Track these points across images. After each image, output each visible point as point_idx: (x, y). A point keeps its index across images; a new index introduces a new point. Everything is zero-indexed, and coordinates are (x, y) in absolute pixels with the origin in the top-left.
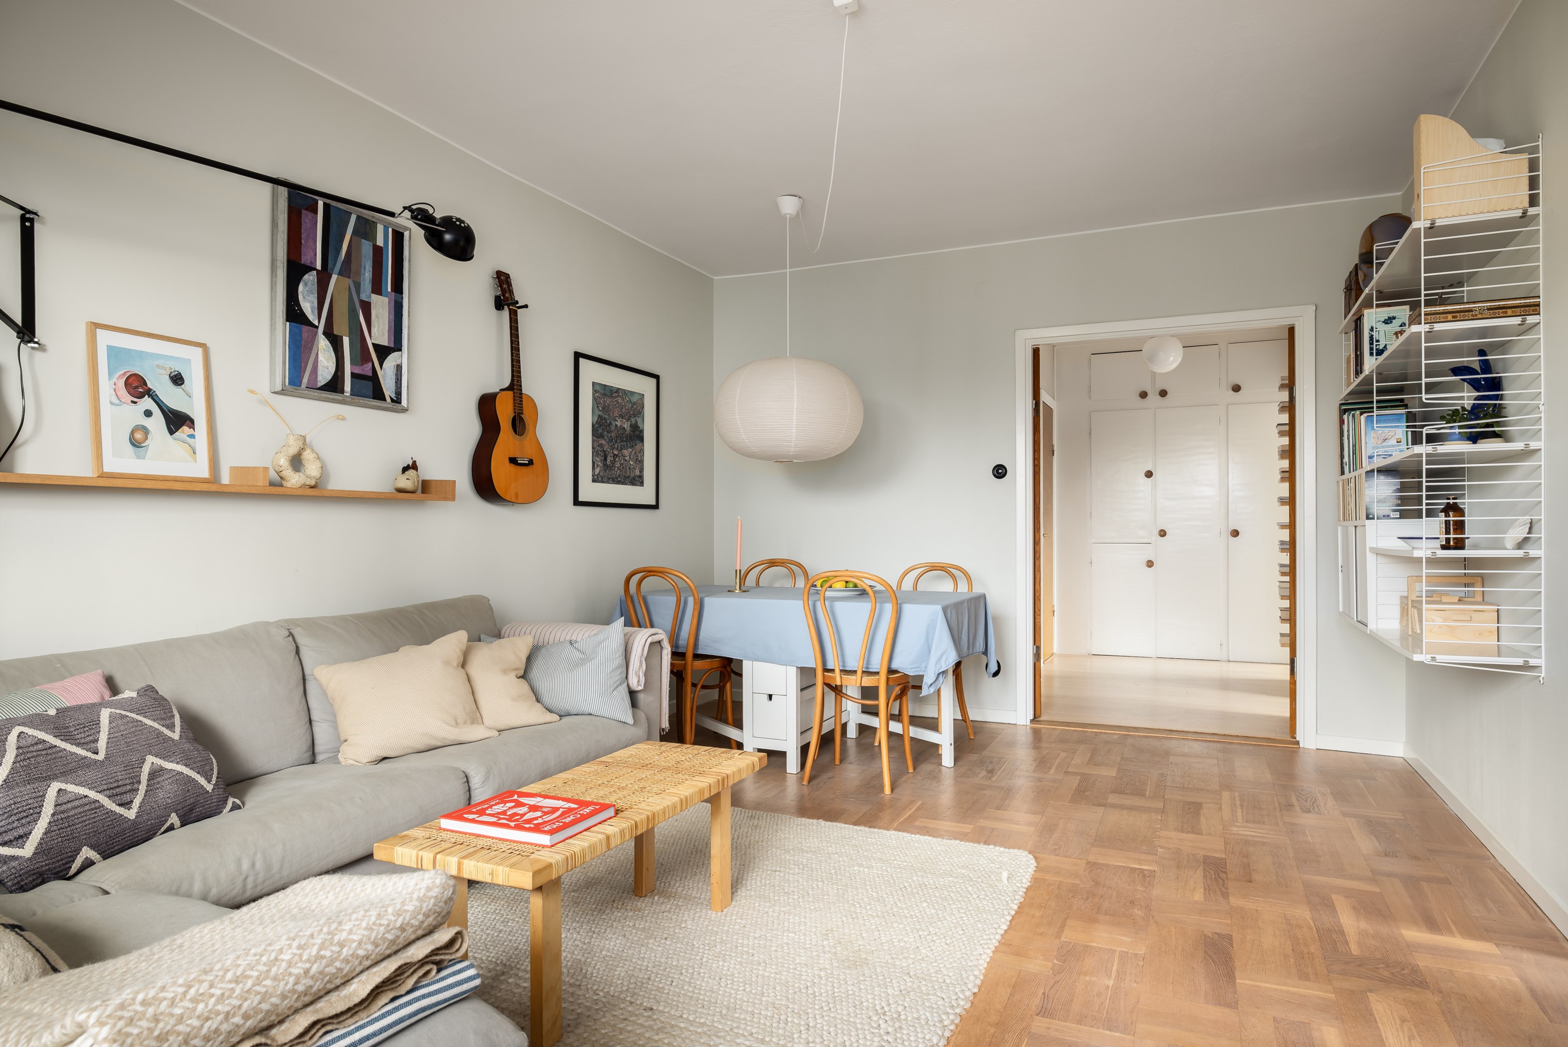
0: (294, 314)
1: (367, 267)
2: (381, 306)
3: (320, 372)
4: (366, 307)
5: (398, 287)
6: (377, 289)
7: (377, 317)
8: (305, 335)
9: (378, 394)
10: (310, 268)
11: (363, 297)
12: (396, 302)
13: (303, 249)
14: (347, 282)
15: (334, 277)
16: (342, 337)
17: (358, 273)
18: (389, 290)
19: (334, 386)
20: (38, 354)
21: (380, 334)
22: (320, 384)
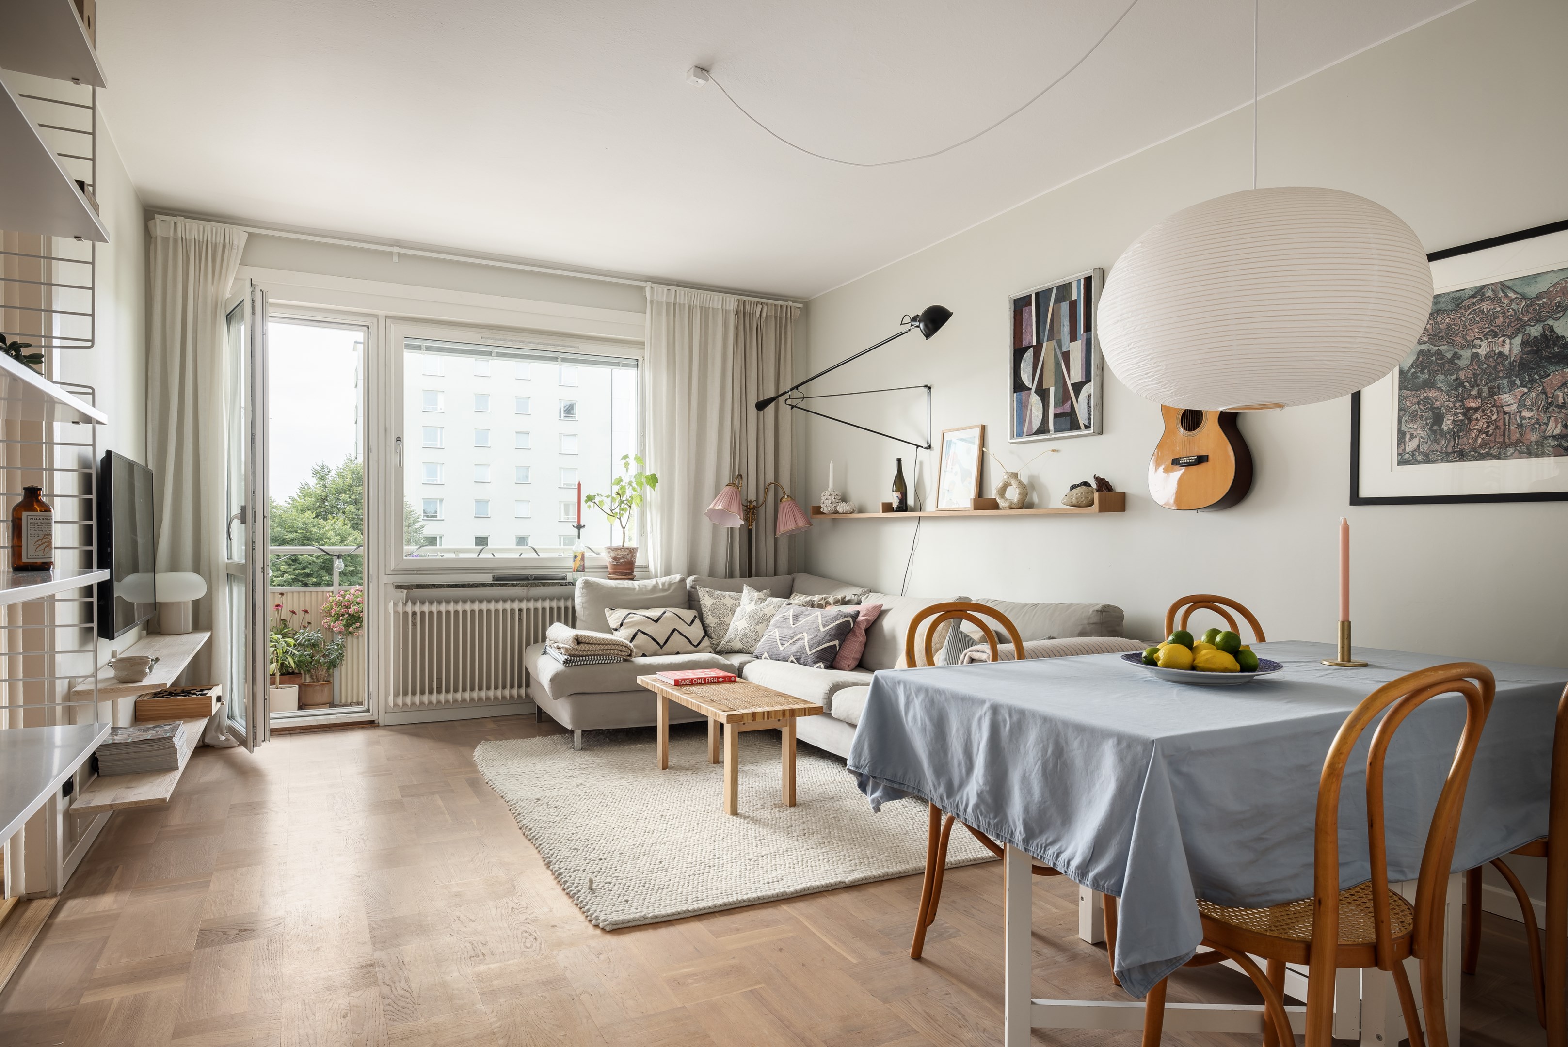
0: (1018, 386)
1: (1065, 324)
2: (1076, 350)
3: (1034, 421)
4: (1066, 356)
5: (1088, 328)
6: (1073, 338)
7: (1074, 360)
8: (1024, 398)
9: (1074, 425)
10: (1028, 348)
11: (1064, 349)
12: (1087, 340)
13: (1024, 336)
14: (1054, 342)
15: (1045, 344)
16: (1049, 389)
17: (1059, 332)
18: (1082, 333)
19: (1043, 429)
20: (932, 452)
21: (1076, 374)
22: (1034, 431)
